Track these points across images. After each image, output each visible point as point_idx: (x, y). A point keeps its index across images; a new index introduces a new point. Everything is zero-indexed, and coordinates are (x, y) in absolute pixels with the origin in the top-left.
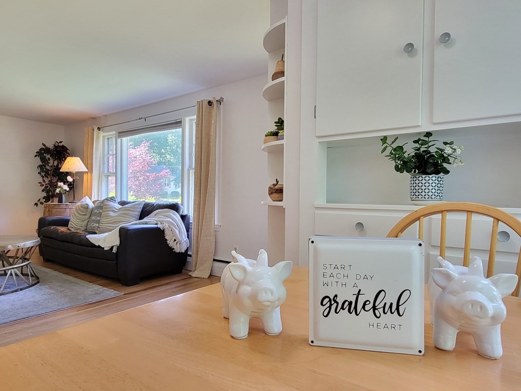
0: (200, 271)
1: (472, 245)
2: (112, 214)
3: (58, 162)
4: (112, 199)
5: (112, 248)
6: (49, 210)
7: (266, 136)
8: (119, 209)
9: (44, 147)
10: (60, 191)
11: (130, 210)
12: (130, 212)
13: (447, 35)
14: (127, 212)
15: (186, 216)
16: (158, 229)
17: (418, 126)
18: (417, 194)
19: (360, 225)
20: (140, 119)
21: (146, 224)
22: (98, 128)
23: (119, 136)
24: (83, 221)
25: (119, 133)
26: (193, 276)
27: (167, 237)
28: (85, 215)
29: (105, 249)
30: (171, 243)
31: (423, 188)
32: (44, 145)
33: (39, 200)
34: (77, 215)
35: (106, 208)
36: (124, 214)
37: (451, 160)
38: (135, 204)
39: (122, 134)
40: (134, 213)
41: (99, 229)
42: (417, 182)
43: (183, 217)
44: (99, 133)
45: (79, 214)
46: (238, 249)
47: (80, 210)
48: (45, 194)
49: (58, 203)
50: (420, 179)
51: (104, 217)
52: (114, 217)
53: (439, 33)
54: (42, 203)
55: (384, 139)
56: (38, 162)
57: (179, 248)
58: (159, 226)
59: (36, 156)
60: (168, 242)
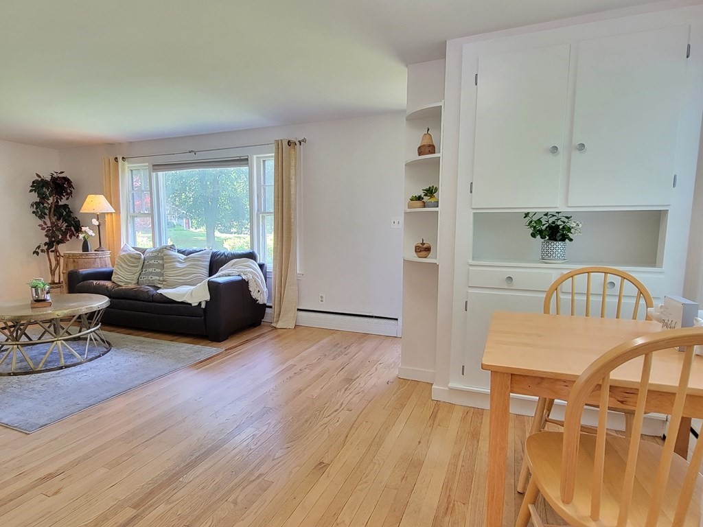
0: (285, 323)
1: (591, 291)
2: (179, 265)
3: (57, 198)
4: (172, 247)
5: (200, 304)
6: (74, 261)
7: (412, 200)
8: (185, 259)
9: (38, 178)
10: (84, 237)
11: (200, 260)
12: (200, 263)
13: (582, 145)
14: (196, 263)
15: (263, 264)
16: (243, 280)
17: (557, 207)
18: (549, 255)
19: (510, 278)
20: (190, 152)
21: (229, 276)
22: (123, 158)
23: (154, 169)
24: (134, 274)
25: (154, 165)
26: (277, 326)
27: (250, 289)
28: (137, 266)
29: (193, 305)
30: (254, 295)
31: (550, 251)
32: (38, 175)
33: (39, 247)
34: (126, 266)
35: (167, 259)
36: (194, 265)
37: (572, 231)
38: (204, 254)
39: (157, 167)
40: (204, 263)
41: (164, 283)
42: (550, 246)
43: (261, 266)
44: (123, 164)
45: (129, 266)
46: (324, 297)
47: (128, 260)
48: (47, 240)
49: (82, 253)
50: (552, 244)
51: (167, 268)
52: (183, 268)
53: (576, 142)
54: (42, 251)
55: (527, 215)
56: (35, 197)
57: (262, 299)
58: (244, 277)
59: (31, 191)
60: (252, 294)
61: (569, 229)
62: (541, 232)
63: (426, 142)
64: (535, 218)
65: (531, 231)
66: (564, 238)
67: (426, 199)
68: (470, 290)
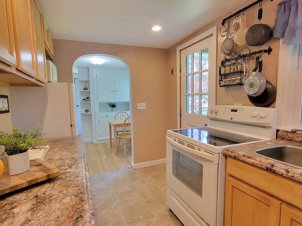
17: (113, 101)
18: (113, 110)
19: (107, 115)
50: (113, 108)
61: (116, 105)
62: (111, 106)
63: (85, 87)
64: (110, 103)
65: (109, 106)
66: (115, 107)
67: (86, 99)
68: (99, 119)
